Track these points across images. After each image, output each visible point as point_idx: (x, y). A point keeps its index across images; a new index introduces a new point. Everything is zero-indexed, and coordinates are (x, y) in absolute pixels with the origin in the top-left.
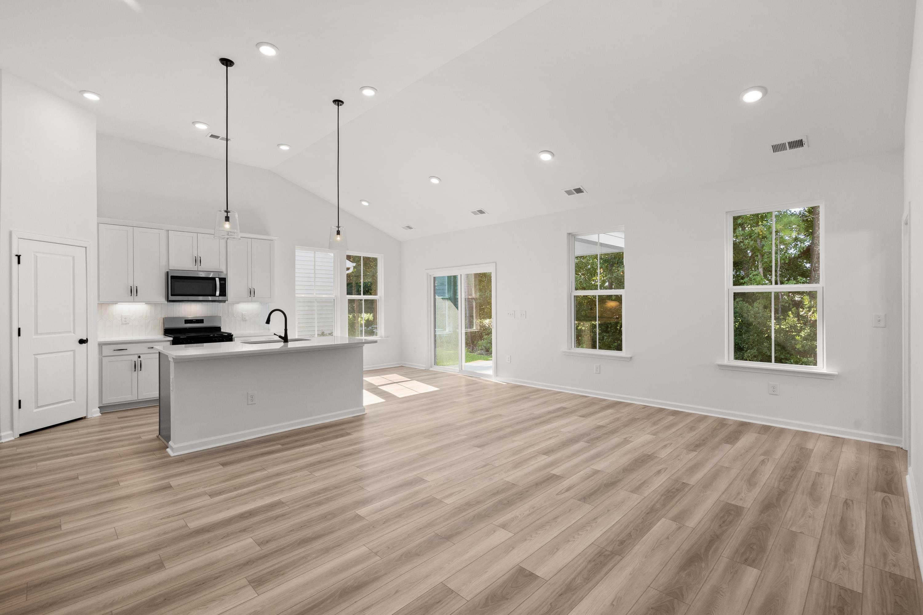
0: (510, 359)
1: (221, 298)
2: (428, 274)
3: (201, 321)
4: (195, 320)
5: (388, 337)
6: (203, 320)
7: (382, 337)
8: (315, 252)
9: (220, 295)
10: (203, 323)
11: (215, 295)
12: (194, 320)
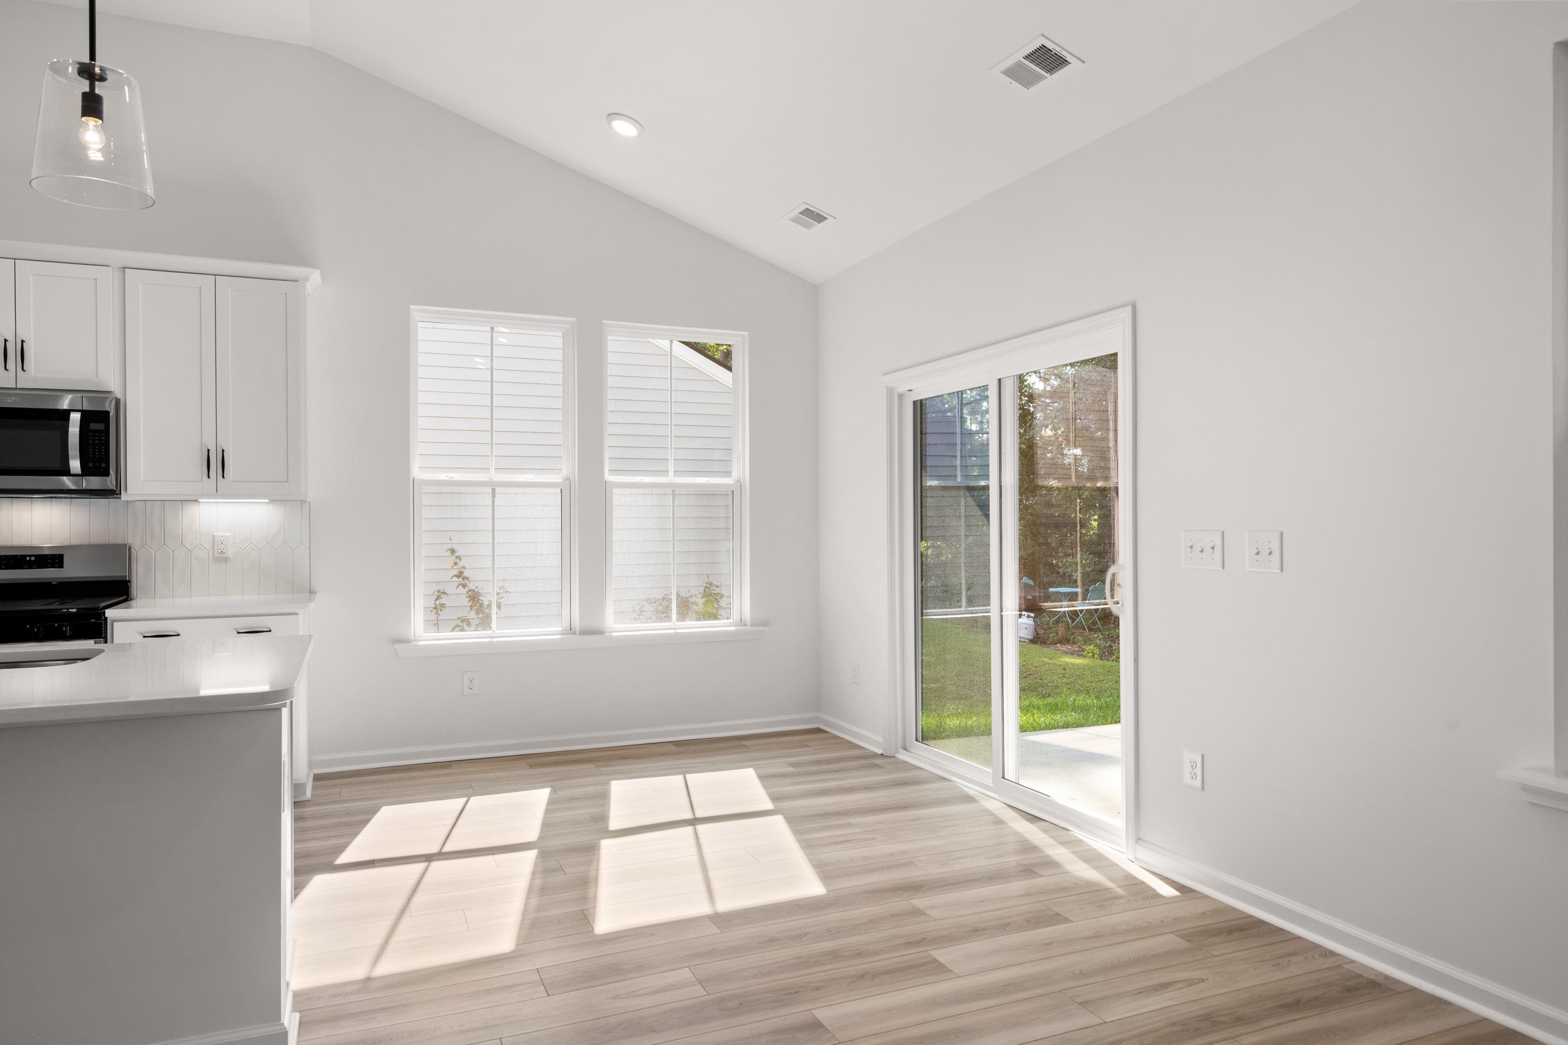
0: (1198, 771)
1: (94, 482)
2: (890, 391)
3: (54, 560)
4: (33, 558)
5: (765, 624)
6: (61, 557)
7: (745, 625)
8: (492, 328)
9: (86, 471)
10: (61, 565)
11: (67, 472)
12: (30, 556)
